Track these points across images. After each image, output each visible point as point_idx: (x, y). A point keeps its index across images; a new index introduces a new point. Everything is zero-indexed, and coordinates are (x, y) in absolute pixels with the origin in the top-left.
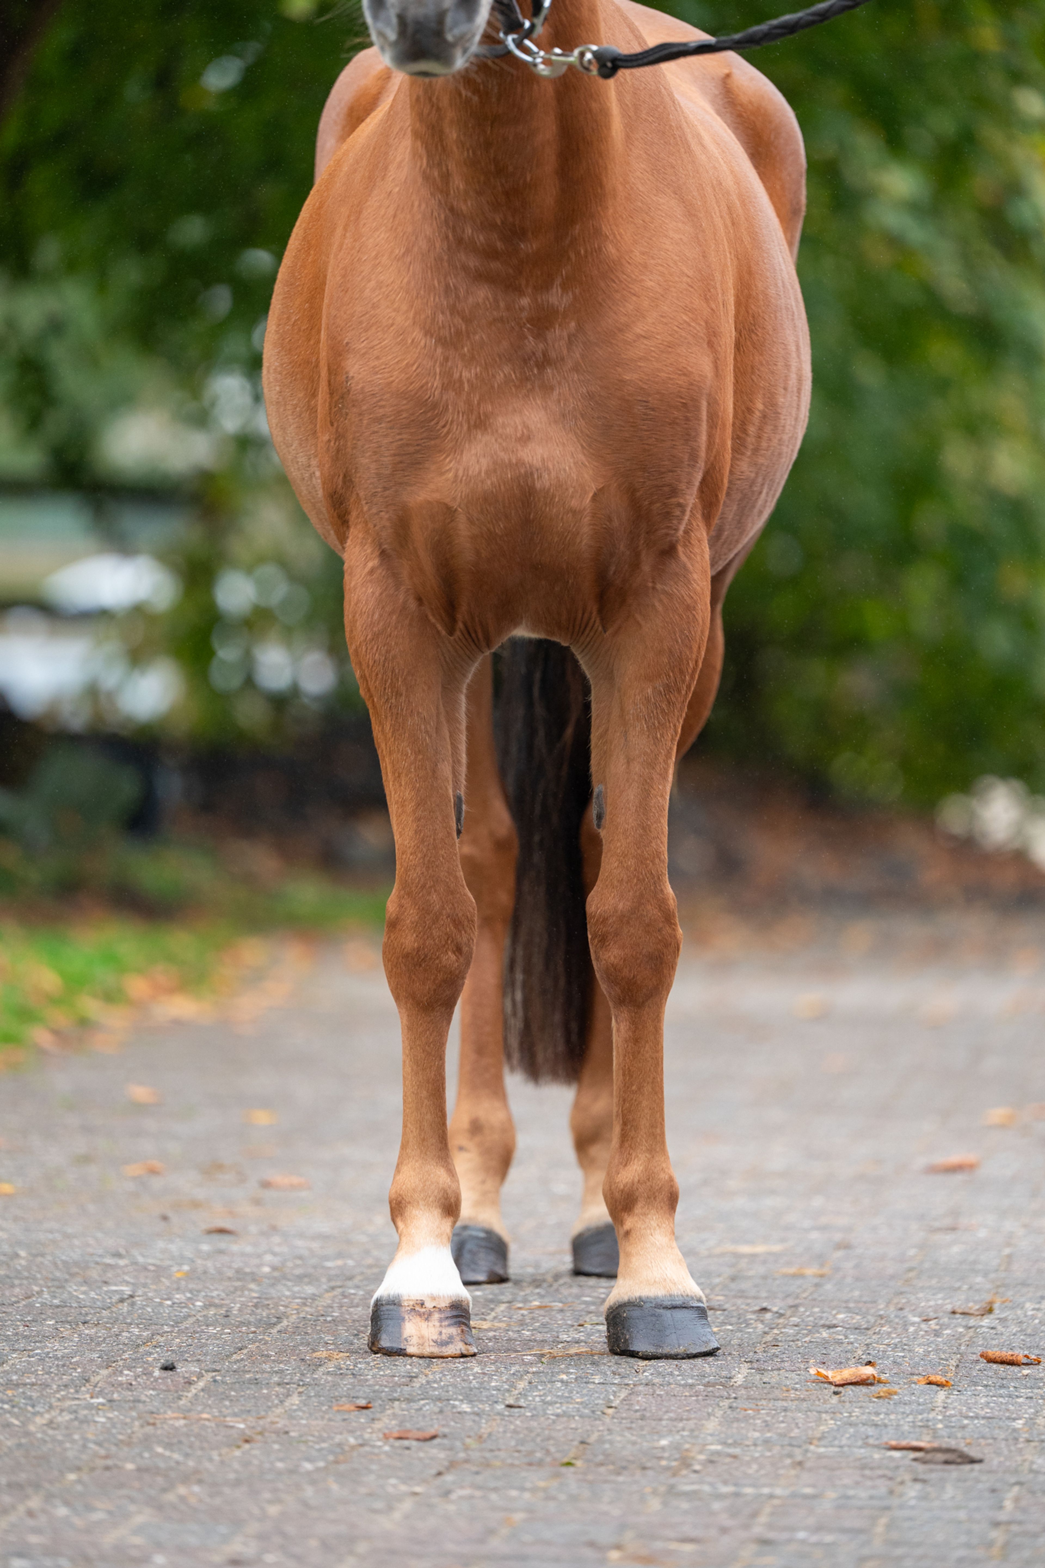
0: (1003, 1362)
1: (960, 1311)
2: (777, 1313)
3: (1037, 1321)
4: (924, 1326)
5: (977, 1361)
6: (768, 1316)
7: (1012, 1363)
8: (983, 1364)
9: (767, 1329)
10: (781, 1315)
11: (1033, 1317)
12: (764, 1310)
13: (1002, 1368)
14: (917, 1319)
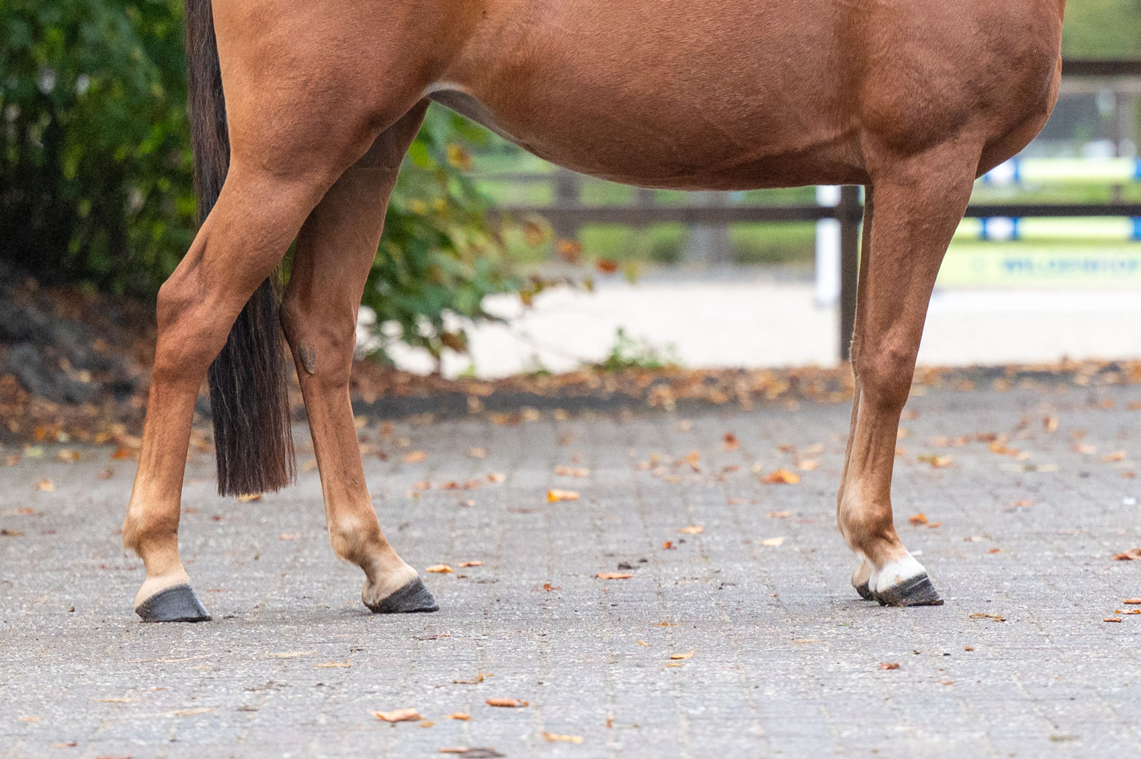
0: (502, 705)
1: (460, 681)
2: (329, 686)
3: (516, 685)
4: (437, 690)
5: (483, 707)
6: (324, 688)
7: (509, 706)
8: (488, 707)
9: (327, 696)
10: (333, 688)
11: (513, 683)
12: (321, 684)
13: (503, 709)
14: (430, 687)
